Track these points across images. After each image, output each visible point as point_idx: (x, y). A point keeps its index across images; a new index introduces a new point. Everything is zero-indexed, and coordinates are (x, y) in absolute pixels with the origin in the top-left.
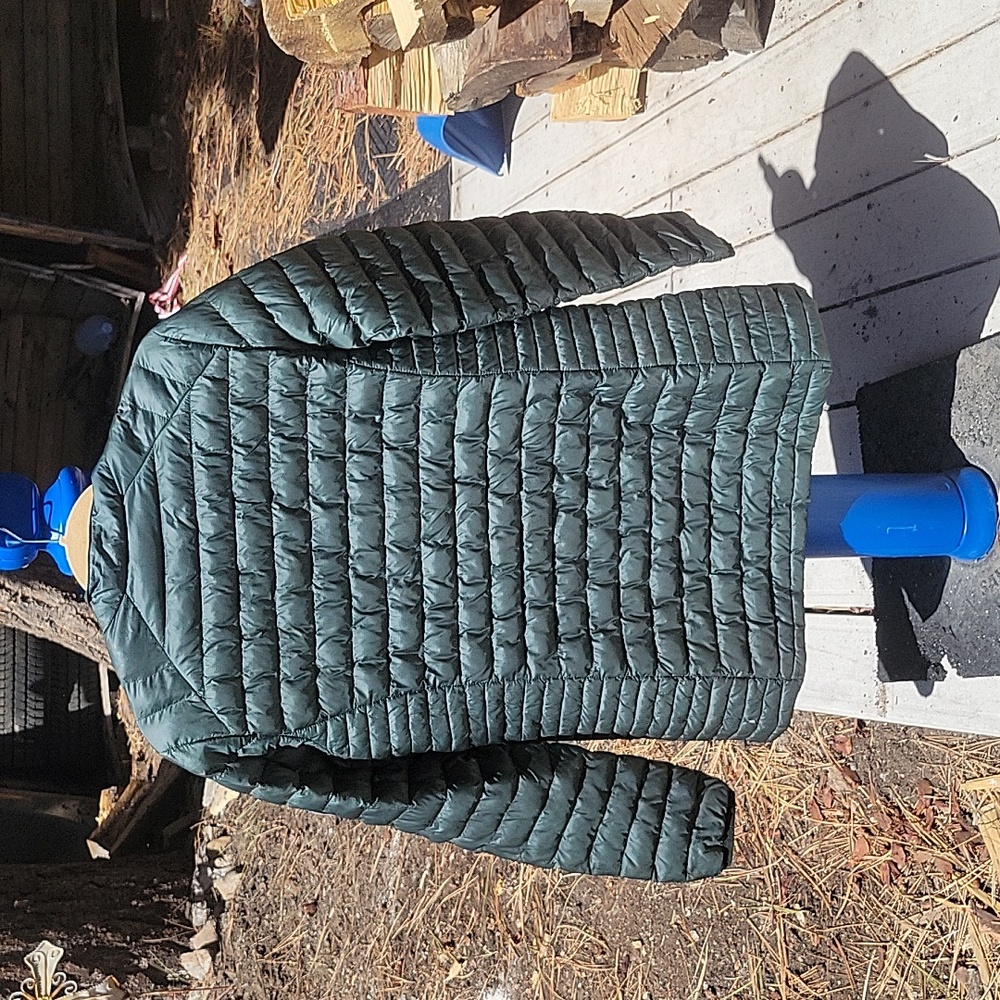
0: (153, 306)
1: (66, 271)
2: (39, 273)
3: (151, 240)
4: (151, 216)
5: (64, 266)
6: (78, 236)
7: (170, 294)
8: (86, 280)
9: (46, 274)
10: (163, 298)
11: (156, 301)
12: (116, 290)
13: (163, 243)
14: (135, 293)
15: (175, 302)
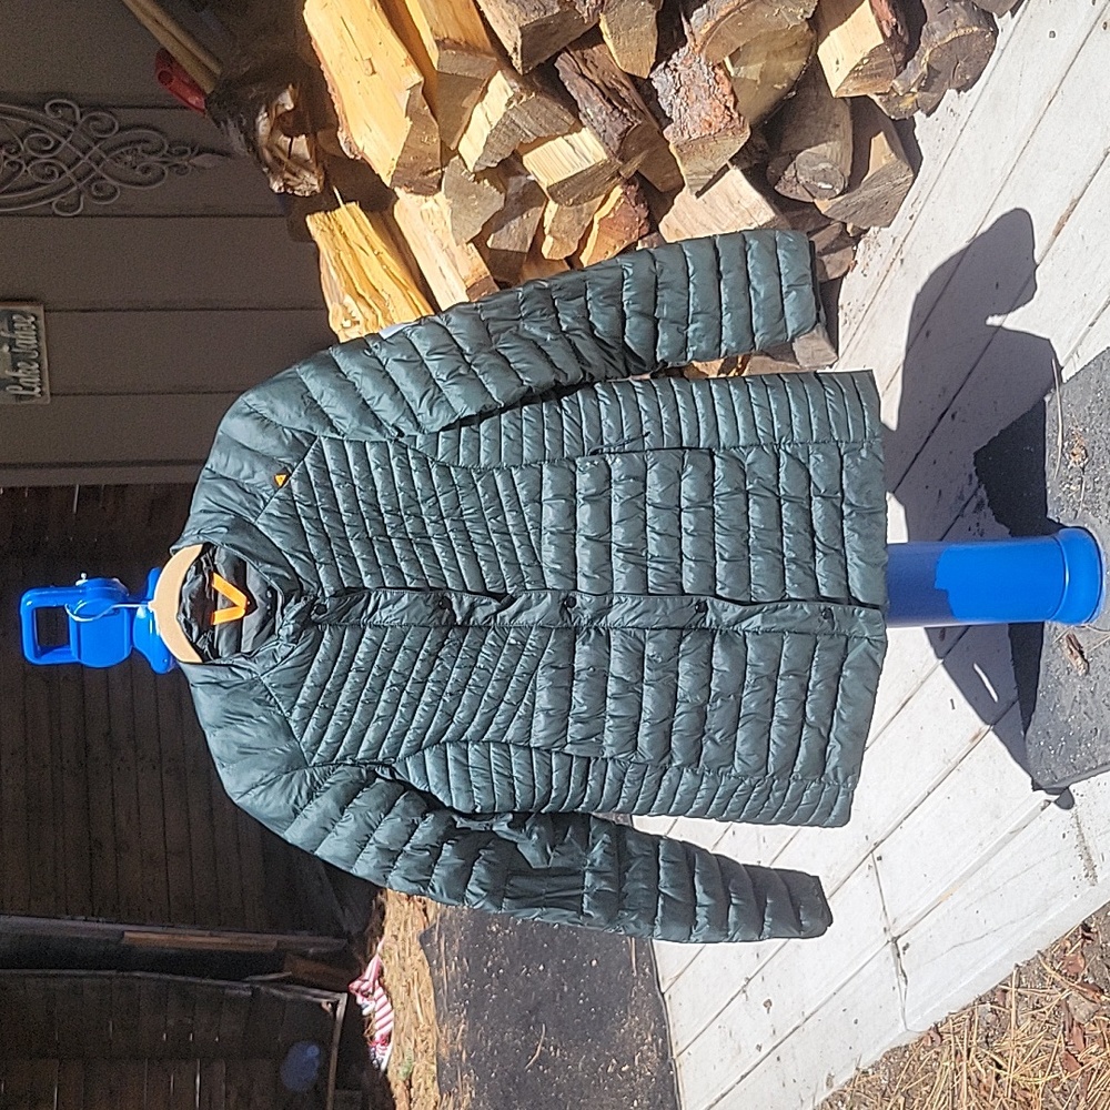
0: (355, 998)
1: (263, 982)
2: (235, 988)
3: (348, 935)
4: (347, 911)
5: (259, 978)
6: (270, 941)
7: (371, 980)
8: (284, 989)
9: (242, 990)
10: (364, 987)
11: (357, 991)
12: (315, 996)
13: (361, 934)
14: (338, 996)
15: (377, 983)
